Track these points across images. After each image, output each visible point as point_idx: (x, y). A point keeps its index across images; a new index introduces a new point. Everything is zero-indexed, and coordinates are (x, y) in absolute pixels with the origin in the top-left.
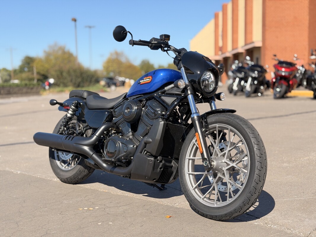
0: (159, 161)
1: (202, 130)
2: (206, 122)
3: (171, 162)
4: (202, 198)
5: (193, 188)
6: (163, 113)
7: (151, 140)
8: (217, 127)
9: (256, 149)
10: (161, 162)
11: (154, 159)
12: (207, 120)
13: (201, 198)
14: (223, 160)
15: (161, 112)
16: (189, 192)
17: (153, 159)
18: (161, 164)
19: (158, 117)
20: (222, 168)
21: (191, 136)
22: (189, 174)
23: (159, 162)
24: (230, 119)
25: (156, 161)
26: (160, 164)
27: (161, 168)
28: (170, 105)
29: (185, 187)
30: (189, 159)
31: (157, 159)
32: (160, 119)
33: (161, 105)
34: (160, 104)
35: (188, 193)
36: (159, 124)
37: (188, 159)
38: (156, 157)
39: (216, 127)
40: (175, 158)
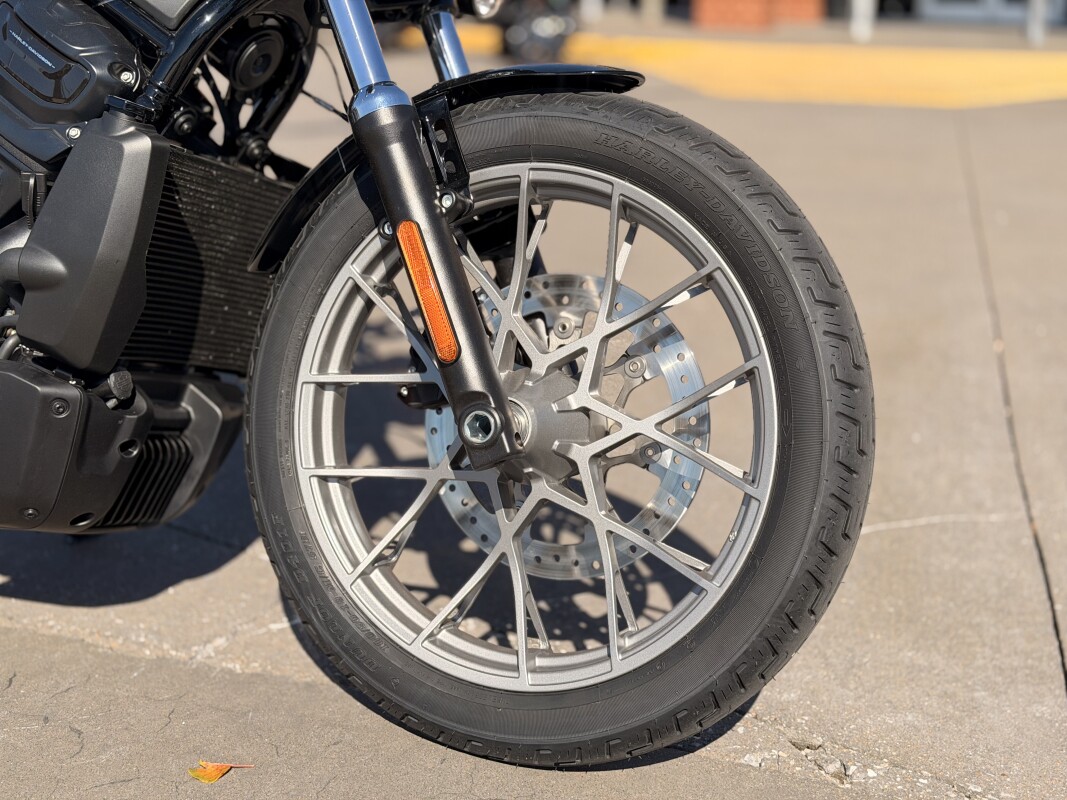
0: (111, 403)
1: (435, 206)
2: (452, 151)
3: (176, 395)
4: (425, 633)
5: (360, 569)
6: (127, 77)
7: (57, 266)
8: (524, 186)
9: (826, 333)
10: (126, 404)
11: (85, 388)
12: (451, 134)
13: (417, 630)
14: (571, 398)
15: (110, 69)
16: (330, 595)
17: (71, 390)
18: (131, 418)
19: (108, 108)
20: (569, 447)
21: (334, 238)
22: (324, 479)
23: (115, 408)
24: (624, 137)
25: (97, 402)
26: (122, 418)
27: (125, 447)
28: (173, 25)
29: (305, 565)
30: (321, 387)
31: (101, 388)
32: (124, 117)
33: (107, 26)
34: (99, 17)
35: (325, 598)
36: (121, 149)
37: (312, 387)
38: (91, 379)
39: (517, 185)
40: (199, 369)
